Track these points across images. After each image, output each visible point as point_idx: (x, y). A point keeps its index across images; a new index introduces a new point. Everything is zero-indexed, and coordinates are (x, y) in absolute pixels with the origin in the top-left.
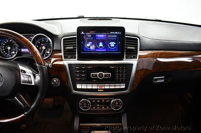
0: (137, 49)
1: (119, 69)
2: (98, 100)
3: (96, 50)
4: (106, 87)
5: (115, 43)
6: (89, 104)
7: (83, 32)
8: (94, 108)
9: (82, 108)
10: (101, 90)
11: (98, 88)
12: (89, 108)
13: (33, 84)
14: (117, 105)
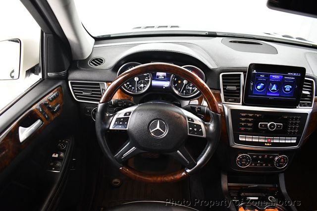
1: (292, 119)
2: (260, 155)
3: (267, 94)
4: (275, 141)
5: (291, 87)
6: (250, 159)
7: (255, 71)
8: (254, 164)
9: (239, 164)
10: (268, 144)
11: (266, 141)
12: (248, 165)
13: (204, 136)
14: (281, 162)
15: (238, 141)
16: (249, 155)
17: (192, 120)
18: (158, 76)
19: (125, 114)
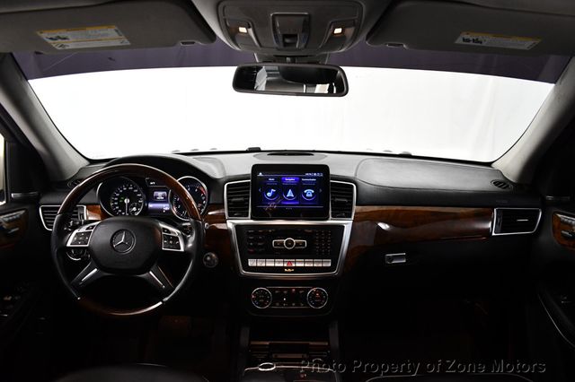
0: (352, 202)
1: (320, 233)
2: (284, 289)
3: (282, 203)
4: (298, 265)
5: (313, 192)
6: (269, 296)
7: (261, 174)
8: (278, 304)
9: (255, 303)
10: (289, 270)
11: (285, 265)
12: (268, 304)
13: (182, 250)
14: (317, 299)
15: (247, 268)
16: (269, 289)
17: (168, 231)
18: (156, 197)
19: (88, 229)
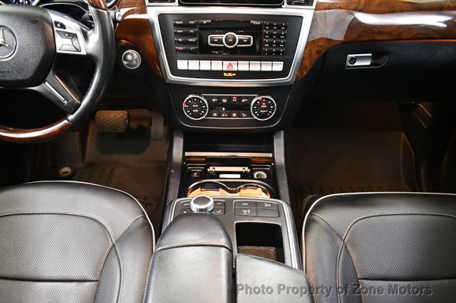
1: (271, 26)
2: (223, 97)
4: (241, 68)
6: (205, 105)
8: (215, 114)
9: (188, 114)
10: (230, 75)
11: (225, 69)
12: (203, 114)
13: (83, 52)
14: (264, 109)
15: (175, 71)
16: (204, 97)
